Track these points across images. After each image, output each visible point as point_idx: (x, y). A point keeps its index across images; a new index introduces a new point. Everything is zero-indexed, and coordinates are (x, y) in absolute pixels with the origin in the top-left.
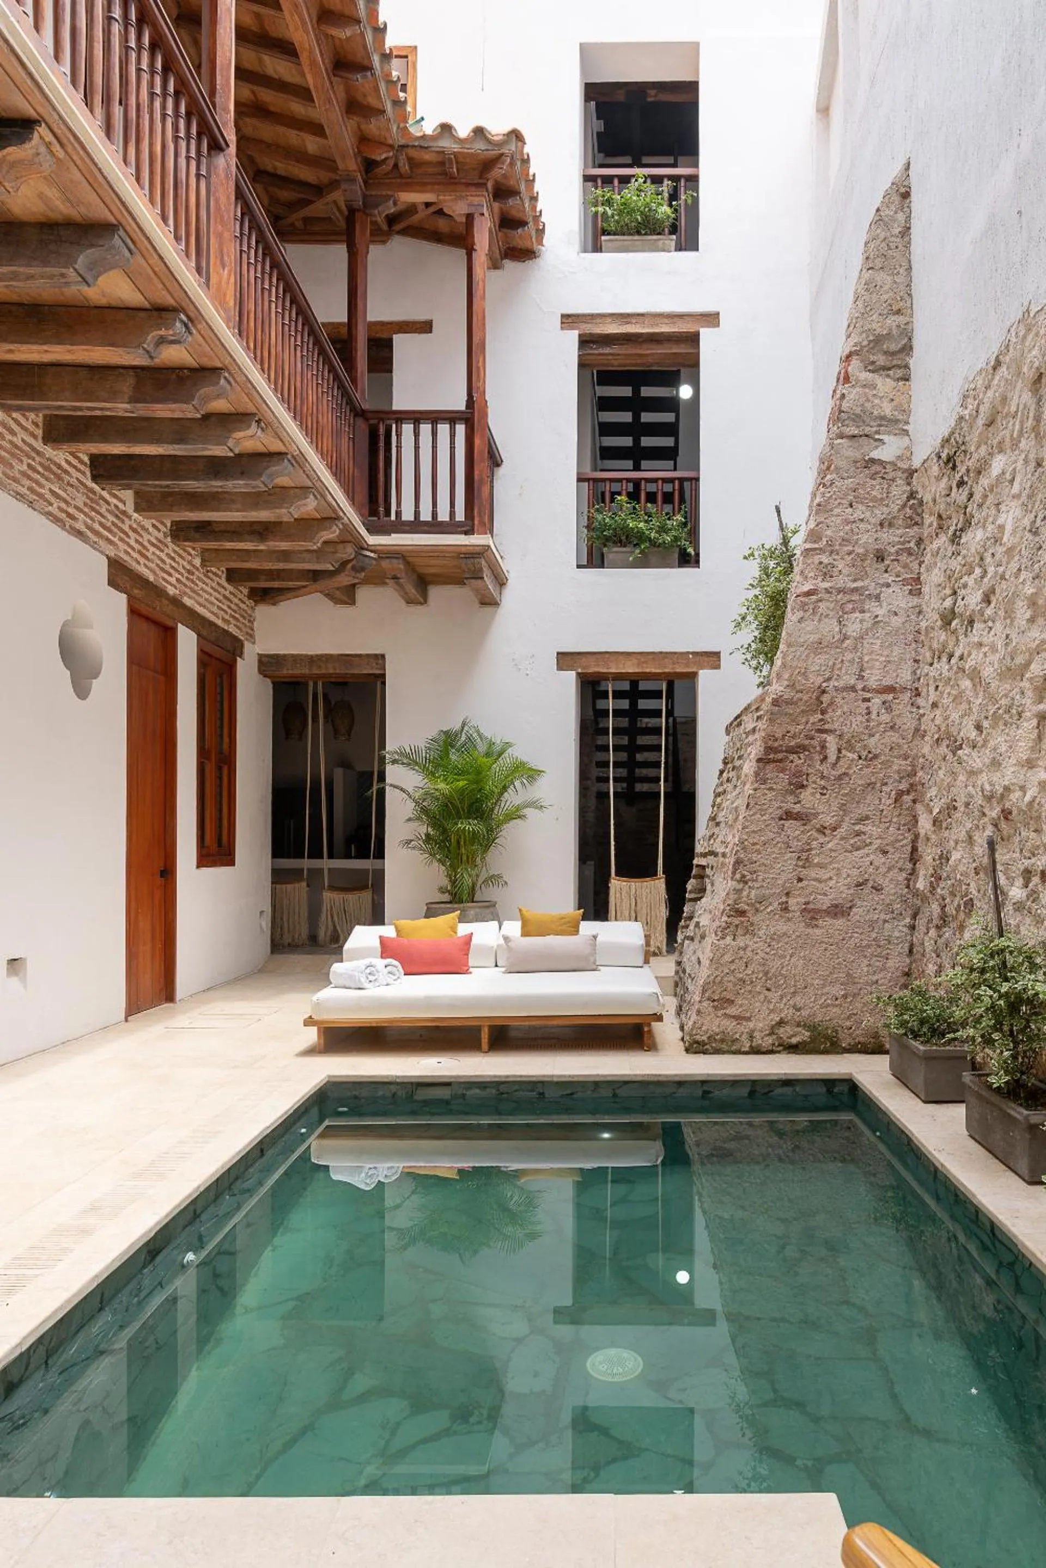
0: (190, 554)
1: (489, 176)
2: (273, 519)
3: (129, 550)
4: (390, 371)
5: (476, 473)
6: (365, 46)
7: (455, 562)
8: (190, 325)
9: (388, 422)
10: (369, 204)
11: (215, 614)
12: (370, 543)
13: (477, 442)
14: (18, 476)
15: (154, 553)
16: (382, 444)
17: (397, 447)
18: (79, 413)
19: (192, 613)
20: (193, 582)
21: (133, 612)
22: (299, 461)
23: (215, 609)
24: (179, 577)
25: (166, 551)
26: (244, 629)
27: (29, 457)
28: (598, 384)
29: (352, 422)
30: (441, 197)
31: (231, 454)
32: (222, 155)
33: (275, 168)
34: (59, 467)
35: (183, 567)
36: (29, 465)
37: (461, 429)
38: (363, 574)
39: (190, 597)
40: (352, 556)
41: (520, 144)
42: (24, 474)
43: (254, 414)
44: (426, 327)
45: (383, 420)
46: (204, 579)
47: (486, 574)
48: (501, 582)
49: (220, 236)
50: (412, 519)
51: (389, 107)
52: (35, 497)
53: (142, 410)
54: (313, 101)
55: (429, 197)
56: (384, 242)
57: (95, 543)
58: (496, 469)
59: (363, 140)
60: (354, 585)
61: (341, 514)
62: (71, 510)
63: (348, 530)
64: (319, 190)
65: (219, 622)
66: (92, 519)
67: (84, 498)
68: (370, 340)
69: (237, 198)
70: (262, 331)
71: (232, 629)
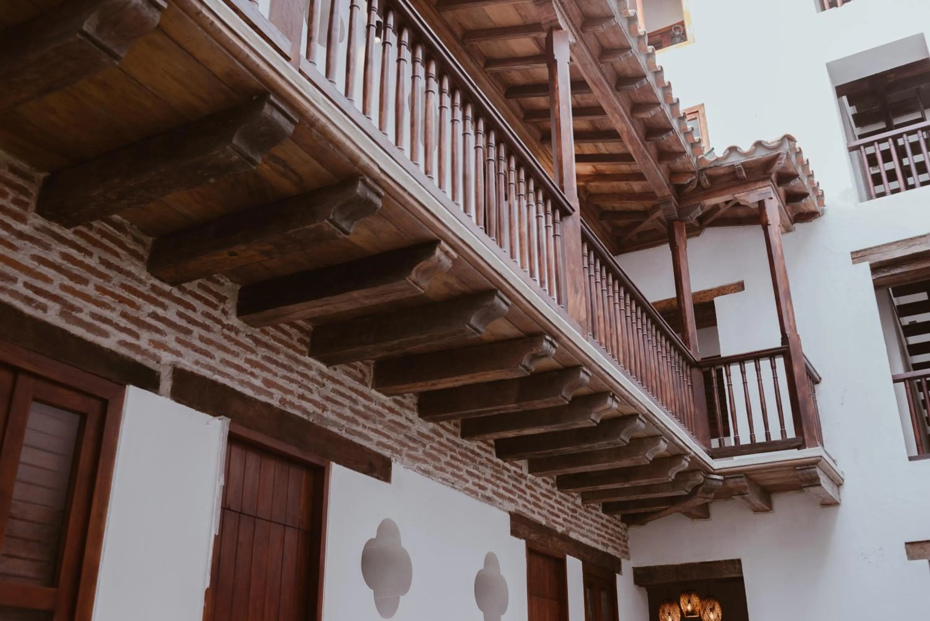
0: (573, 497)
1: (772, 170)
2: (632, 465)
3: (526, 504)
4: (715, 324)
5: (800, 395)
6: (666, 118)
7: (792, 474)
8: (554, 341)
9: (719, 367)
10: (683, 213)
11: (597, 542)
12: (715, 468)
13: (796, 369)
14: (444, 466)
15: (545, 502)
16: (715, 385)
17: (728, 385)
18: (483, 415)
19: (577, 544)
20: (576, 518)
21: (531, 552)
22: (649, 418)
23: (596, 537)
24: (566, 516)
25: (554, 498)
26: (620, 549)
27: (451, 450)
28: (895, 297)
29: (689, 373)
30: (737, 195)
31: (595, 424)
32: (570, 218)
33: (613, 207)
34: (473, 452)
35: (568, 508)
36: (452, 457)
37: (780, 362)
38: (713, 494)
39: (575, 531)
40: (702, 481)
41: (792, 143)
42: (448, 464)
43: (609, 392)
44: (740, 287)
45: (713, 366)
46: (585, 513)
47: (824, 480)
48: (838, 483)
49: (572, 272)
50: (749, 442)
51: (688, 149)
52: (456, 479)
53: (526, 406)
54: (634, 160)
55: (727, 197)
56: (698, 235)
57: (501, 504)
58: (816, 386)
59: (673, 174)
60: (707, 504)
61: (688, 450)
62: (482, 483)
63: (695, 460)
64: (646, 213)
65: (600, 547)
66: (498, 486)
67: (492, 472)
68: (695, 306)
69: (583, 242)
70: (610, 327)
71: (610, 551)
